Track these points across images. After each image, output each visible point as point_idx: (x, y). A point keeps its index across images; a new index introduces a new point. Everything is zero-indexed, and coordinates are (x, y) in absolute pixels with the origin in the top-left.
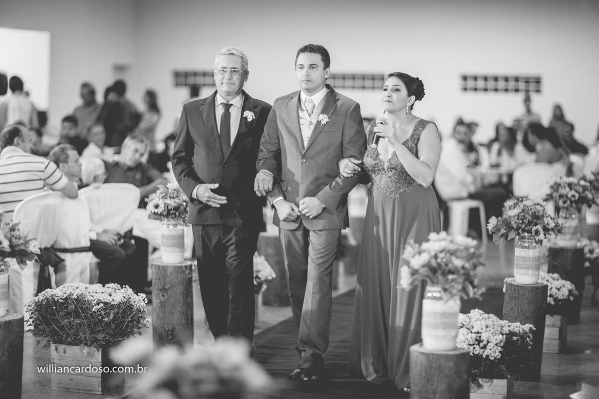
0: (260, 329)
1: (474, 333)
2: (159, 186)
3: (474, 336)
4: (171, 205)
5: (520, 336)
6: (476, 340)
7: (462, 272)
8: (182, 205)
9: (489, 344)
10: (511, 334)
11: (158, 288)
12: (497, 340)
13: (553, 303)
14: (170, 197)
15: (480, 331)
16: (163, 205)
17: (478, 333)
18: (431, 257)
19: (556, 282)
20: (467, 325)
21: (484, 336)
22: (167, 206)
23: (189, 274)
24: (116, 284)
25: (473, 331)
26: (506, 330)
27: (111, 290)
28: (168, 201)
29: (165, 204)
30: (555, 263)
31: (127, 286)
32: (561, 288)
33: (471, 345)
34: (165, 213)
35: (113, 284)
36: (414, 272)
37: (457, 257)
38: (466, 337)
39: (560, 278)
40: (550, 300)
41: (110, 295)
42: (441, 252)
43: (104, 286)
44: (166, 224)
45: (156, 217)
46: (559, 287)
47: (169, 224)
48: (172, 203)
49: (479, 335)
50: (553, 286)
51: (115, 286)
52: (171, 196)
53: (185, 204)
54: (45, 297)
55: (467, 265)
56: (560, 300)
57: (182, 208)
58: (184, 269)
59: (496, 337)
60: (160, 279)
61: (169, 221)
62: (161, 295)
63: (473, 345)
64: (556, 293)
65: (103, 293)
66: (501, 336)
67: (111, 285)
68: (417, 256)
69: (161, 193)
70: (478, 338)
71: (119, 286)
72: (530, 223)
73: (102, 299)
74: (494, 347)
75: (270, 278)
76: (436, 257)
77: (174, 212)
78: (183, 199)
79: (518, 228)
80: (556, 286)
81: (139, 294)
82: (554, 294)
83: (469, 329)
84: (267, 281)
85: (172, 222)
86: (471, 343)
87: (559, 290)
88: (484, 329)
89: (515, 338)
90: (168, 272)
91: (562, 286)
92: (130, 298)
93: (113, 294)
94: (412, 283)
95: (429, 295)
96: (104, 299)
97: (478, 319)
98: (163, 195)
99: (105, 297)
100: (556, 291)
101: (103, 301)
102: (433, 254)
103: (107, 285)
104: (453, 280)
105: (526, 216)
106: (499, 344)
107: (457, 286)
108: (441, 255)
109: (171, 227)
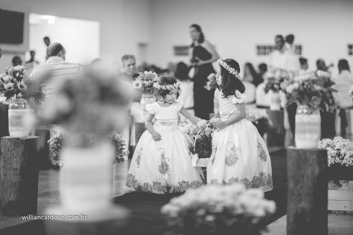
2: (139, 73)
4: (146, 84)
6: (337, 154)
7: (321, 94)
9: (346, 156)
12: (351, 153)
15: (340, 149)
16: (141, 84)
17: (338, 150)
18: (300, 85)
20: (331, 145)
21: (342, 152)
22: (143, 85)
25: (335, 149)
28: (145, 82)
29: (143, 83)
34: (143, 90)
36: (289, 96)
37: (317, 85)
38: (330, 152)
42: (307, 81)
44: (144, 97)
47: (145, 97)
48: (148, 83)
52: (147, 79)
54: (60, 135)
55: (324, 90)
61: (145, 95)
63: (335, 157)
68: (291, 85)
74: (348, 158)
76: (303, 84)
77: (148, 88)
78: (154, 81)
83: (332, 148)
88: (343, 147)
95: (299, 111)
97: (338, 141)
98: (142, 79)
102: (301, 82)
104: (315, 100)
107: (317, 103)
108: (306, 83)
109: (147, 99)
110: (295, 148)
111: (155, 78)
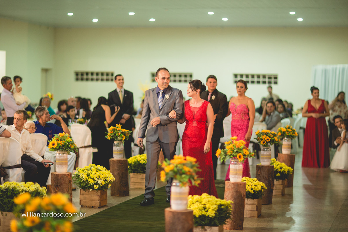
0: (108, 207)
1: (203, 204)
3: (202, 206)
5: (226, 206)
6: (204, 208)
8: (66, 144)
9: (209, 210)
10: (221, 205)
11: (54, 185)
12: (213, 207)
13: (253, 193)
14: (60, 140)
15: (205, 203)
16: (57, 144)
17: (204, 204)
19: (255, 182)
21: (207, 206)
22: (58, 144)
23: (70, 178)
24: (32, 182)
25: (202, 203)
26: (218, 203)
27: (29, 185)
28: (59, 142)
29: (58, 143)
30: (259, 174)
31: (37, 183)
32: (257, 185)
33: (200, 210)
34: (58, 148)
35: (30, 182)
36: (167, 174)
38: (198, 206)
39: (257, 180)
40: (252, 191)
41: (29, 187)
43: (26, 183)
45: (53, 150)
46: (256, 185)
47: (60, 153)
48: (62, 143)
49: (205, 205)
50: (253, 184)
51: (32, 183)
53: (67, 143)
55: (191, 170)
56: (257, 191)
57: (66, 145)
58: (67, 176)
59: (213, 206)
60: (55, 181)
62: (55, 189)
63: (202, 210)
64: (254, 188)
65: (25, 186)
66: (215, 206)
67: (29, 183)
68: (168, 166)
69: (56, 138)
70: (204, 207)
71: (33, 183)
72: (237, 152)
73: (24, 189)
74: (211, 211)
75: (113, 181)
76: (177, 166)
77: (62, 147)
79: (231, 155)
80: (255, 184)
81: (43, 187)
82: (253, 188)
83: (200, 203)
84: (111, 182)
85: (61, 152)
86: (201, 209)
87: (256, 186)
88: (207, 203)
89: (223, 207)
90: (59, 177)
91: (258, 184)
92: (38, 189)
93: (30, 187)
94: (166, 179)
95: (174, 184)
96: (25, 189)
97: (205, 198)
98: (57, 139)
99: (26, 188)
100: (255, 186)
101: (25, 190)
102: (175, 165)
103: (27, 183)
104: (185, 177)
105: (235, 149)
106: (214, 210)
107: (186, 180)
108: (179, 166)
109: (61, 154)
110: (171, 210)
111: (68, 139)
